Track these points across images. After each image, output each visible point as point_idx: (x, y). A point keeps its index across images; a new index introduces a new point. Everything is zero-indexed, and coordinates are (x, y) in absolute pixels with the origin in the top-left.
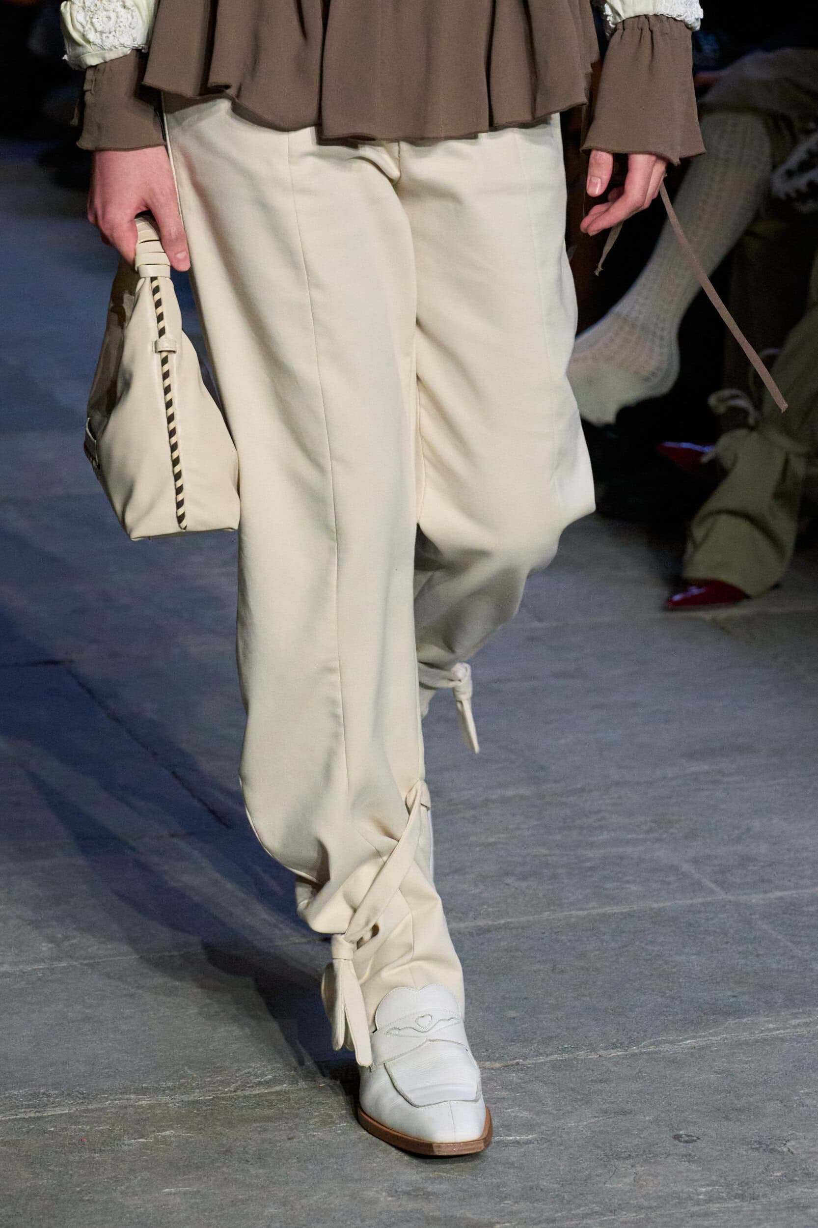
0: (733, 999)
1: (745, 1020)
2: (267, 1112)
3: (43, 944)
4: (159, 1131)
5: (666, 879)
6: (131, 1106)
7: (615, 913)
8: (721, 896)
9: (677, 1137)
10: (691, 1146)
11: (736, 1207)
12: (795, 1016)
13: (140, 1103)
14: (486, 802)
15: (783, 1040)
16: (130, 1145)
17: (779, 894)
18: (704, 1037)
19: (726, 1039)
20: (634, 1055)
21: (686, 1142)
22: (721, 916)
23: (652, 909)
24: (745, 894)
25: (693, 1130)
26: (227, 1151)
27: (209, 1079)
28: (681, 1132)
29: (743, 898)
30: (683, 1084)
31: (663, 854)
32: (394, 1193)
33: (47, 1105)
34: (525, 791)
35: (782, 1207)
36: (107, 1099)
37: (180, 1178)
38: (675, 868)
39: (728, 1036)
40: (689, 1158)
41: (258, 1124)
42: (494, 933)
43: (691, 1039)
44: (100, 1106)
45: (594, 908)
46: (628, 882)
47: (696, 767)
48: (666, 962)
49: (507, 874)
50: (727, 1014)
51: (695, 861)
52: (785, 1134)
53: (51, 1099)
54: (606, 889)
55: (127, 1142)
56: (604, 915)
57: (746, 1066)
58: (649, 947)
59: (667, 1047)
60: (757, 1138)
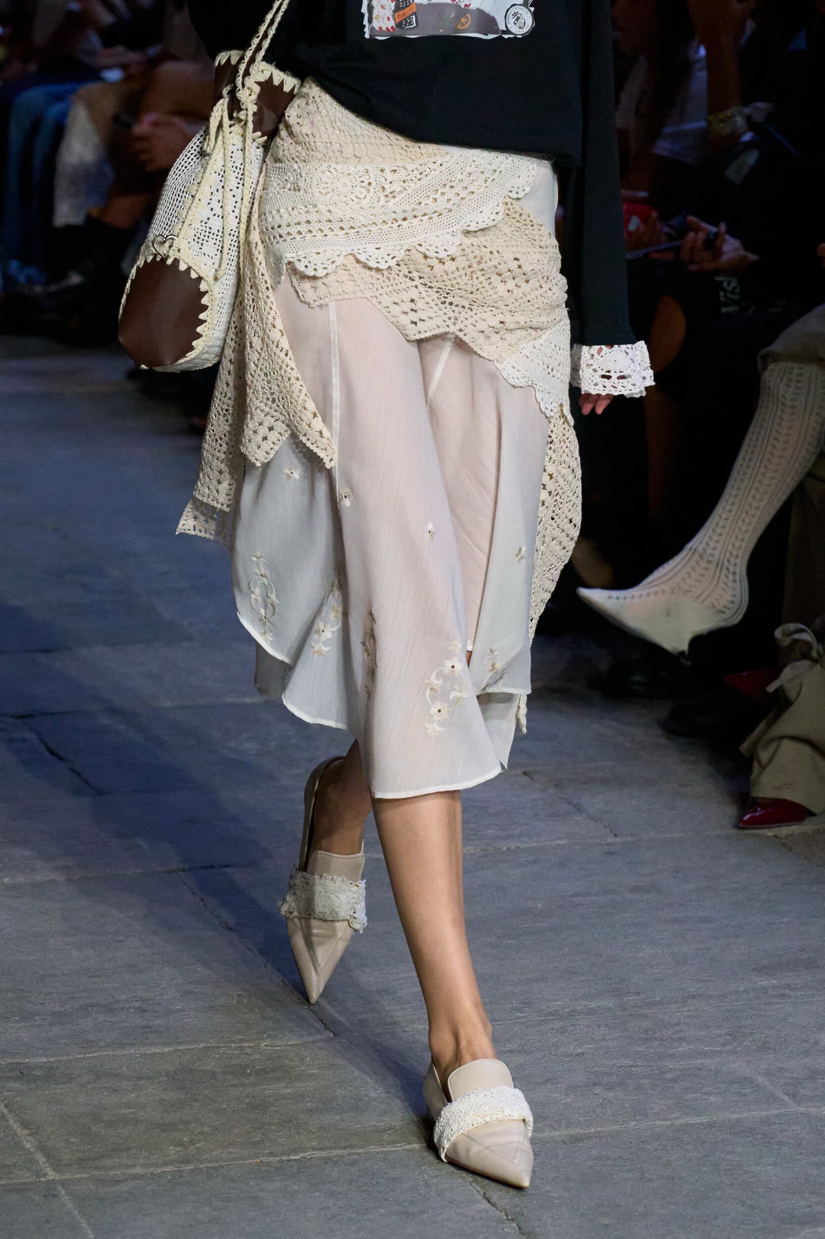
0: (807, 1210)
3: (171, 1148)
5: (742, 1091)
7: (698, 1124)
8: (793, 1107)
14: (573, 1013)
22: (794, 1127)
23: (730, 1120)
24: (816, 1106)
29: (813, 1111)
31: (738, 1066)
34: (610, 1003)
38: (747, 1080)
42: (585, 1141)
45: (677, 1118)
46: (707, 1093)
47: (764, 982)
48: (746, 1173)
49: (595, 1084)
50: (803, 1223)
51: (768, 1073)
54: (687, 1100)
56: (686, 1125)
58: (728, 1157)
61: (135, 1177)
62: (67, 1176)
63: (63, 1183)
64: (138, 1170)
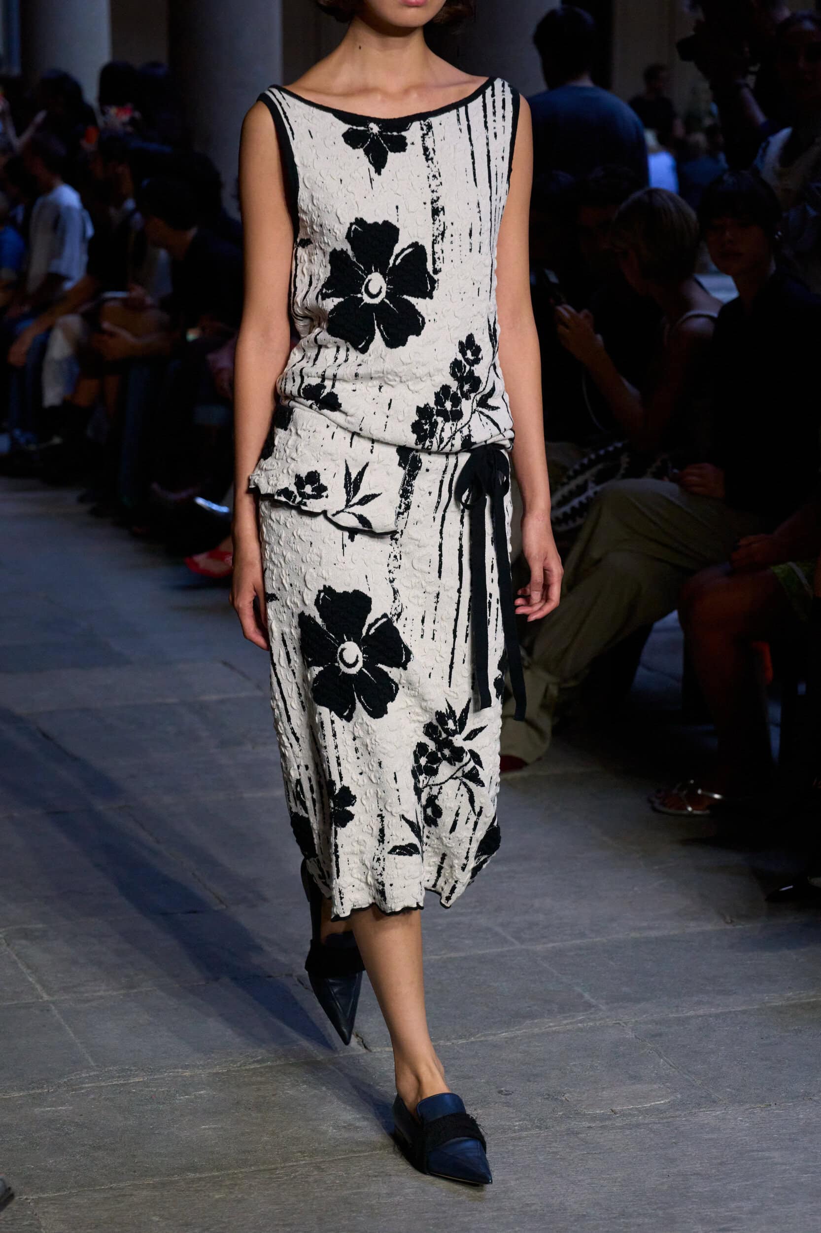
0: (528, 1009)
1: (536, 1021)
2: (259, 1079)
4: (197, 1091)
5: (486, 936)
6: (181, 1076)
7: (457, 957)
8: (518, 946)
9: (500, 1092)
10: (508, 1097)
11: (537, 1134)
12: (565, 1018)
13: (185, 1074)
15: (559, 1032)
16: (180, 1099)
17: (550, 945)
18: (513, 1031)
19: (526, 1032)
20: (472, 1042)
21: (506, 1095)
22: (519, 958)
23: (478, 954)
24: (532, 945)
25: (508, 1087)
26: (237, 1103)
27: (224, 1060)
28: (503, 1089)
29: (531, 948)
30: (502, 1060)
32: (337, 1127)
33: (130, 1076)
35: (564, 1133)
36: (165, 1072)
37: (211, 1119)
38: (490, 930)
39: (527, 1031)
40: (508, 1104)
41: (255, 1087)
43: (506, 1032)
44: (162, 1076)
45: (445, 954)
46: (463, 938)
48: (489, 987)
50: (525, 1017)
51: (502, 925)
52: (563, 1090)
53: (132, 1072)
54: (451, 943)
55: (178, 1098)
56: (451, 958)
57: (538, 1049)
58: (478, 978)
59: (491, 1038)
60: (547, 1092)
61: (101, 997)
62: (55, 998)
63: (53, 1003)
64: (101, 993)
